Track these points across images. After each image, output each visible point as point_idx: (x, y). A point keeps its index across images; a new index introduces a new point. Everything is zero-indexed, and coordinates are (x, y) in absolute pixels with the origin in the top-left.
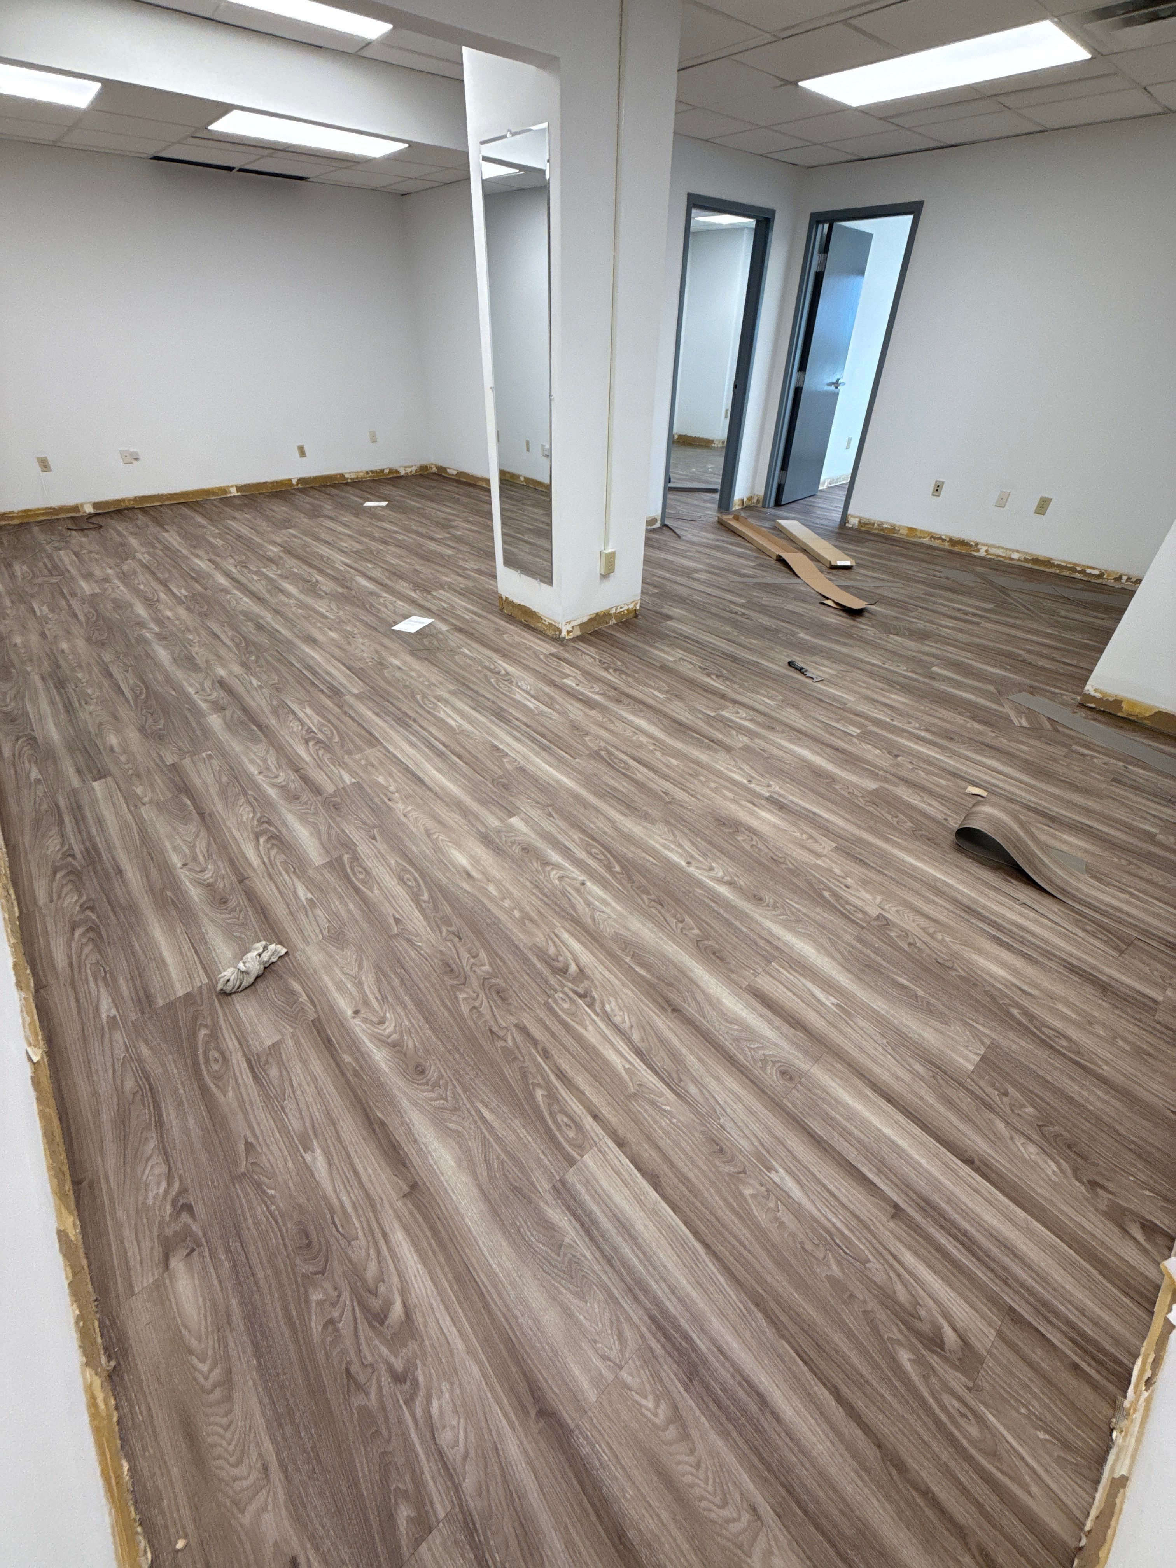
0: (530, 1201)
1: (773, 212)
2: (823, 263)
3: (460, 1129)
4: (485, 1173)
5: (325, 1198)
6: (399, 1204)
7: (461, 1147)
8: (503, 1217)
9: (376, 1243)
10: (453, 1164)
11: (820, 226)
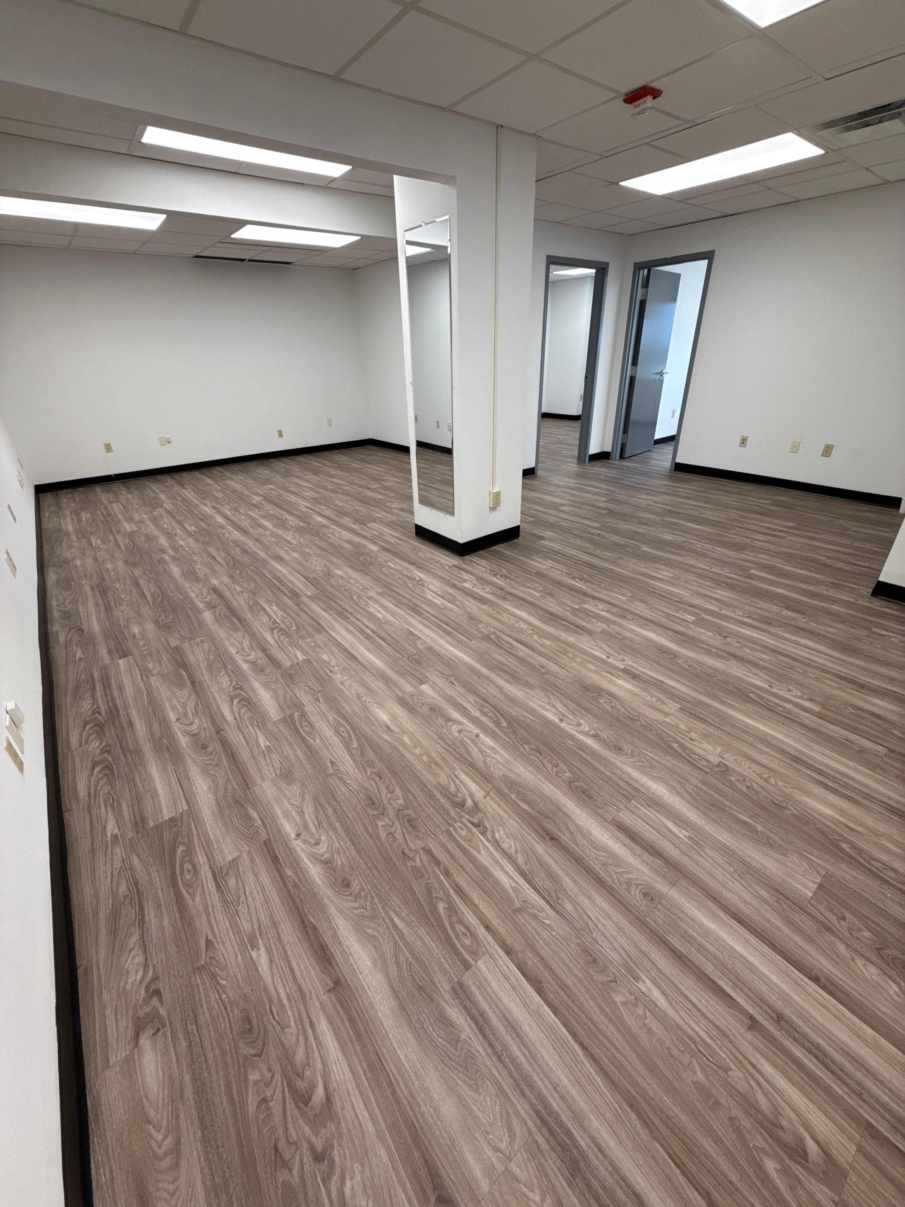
0: (432, 1000)
1: (608, 264)
2: (646, 294)
3: (377, 934)
4: (395, 973)
5: (266, 990)
6: (325, 997)
7: (376, 951)
8: (409, 1013)
9: (305, 1031)
10: (369, 963)
11: (641, 271)
